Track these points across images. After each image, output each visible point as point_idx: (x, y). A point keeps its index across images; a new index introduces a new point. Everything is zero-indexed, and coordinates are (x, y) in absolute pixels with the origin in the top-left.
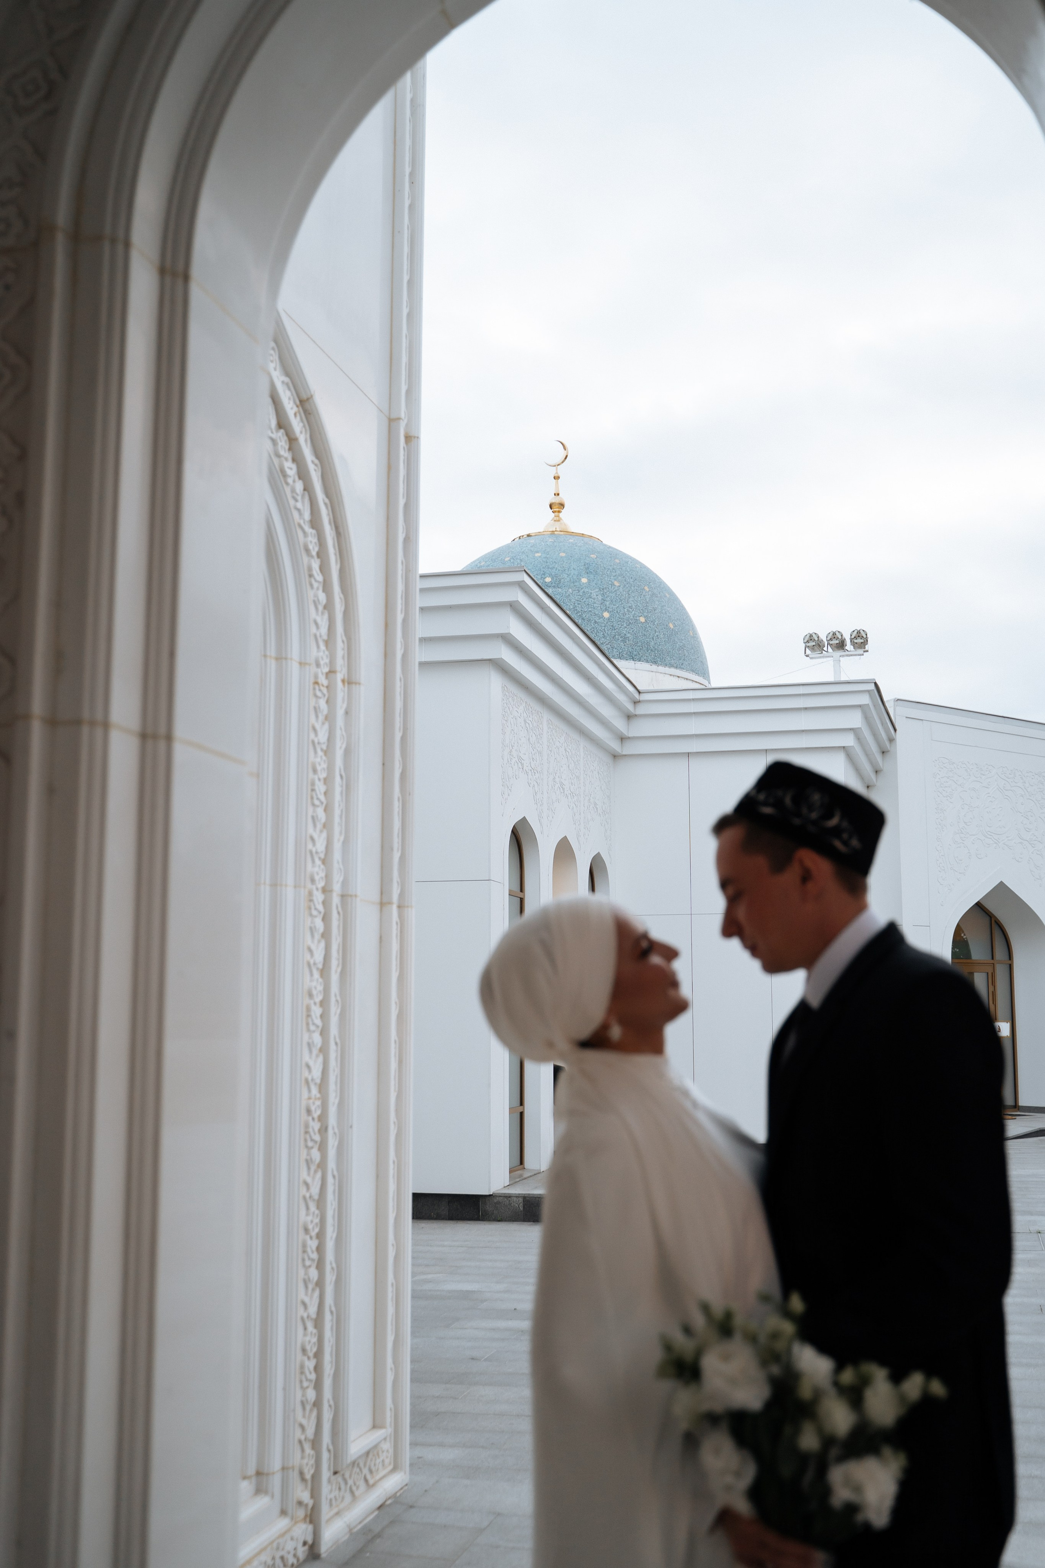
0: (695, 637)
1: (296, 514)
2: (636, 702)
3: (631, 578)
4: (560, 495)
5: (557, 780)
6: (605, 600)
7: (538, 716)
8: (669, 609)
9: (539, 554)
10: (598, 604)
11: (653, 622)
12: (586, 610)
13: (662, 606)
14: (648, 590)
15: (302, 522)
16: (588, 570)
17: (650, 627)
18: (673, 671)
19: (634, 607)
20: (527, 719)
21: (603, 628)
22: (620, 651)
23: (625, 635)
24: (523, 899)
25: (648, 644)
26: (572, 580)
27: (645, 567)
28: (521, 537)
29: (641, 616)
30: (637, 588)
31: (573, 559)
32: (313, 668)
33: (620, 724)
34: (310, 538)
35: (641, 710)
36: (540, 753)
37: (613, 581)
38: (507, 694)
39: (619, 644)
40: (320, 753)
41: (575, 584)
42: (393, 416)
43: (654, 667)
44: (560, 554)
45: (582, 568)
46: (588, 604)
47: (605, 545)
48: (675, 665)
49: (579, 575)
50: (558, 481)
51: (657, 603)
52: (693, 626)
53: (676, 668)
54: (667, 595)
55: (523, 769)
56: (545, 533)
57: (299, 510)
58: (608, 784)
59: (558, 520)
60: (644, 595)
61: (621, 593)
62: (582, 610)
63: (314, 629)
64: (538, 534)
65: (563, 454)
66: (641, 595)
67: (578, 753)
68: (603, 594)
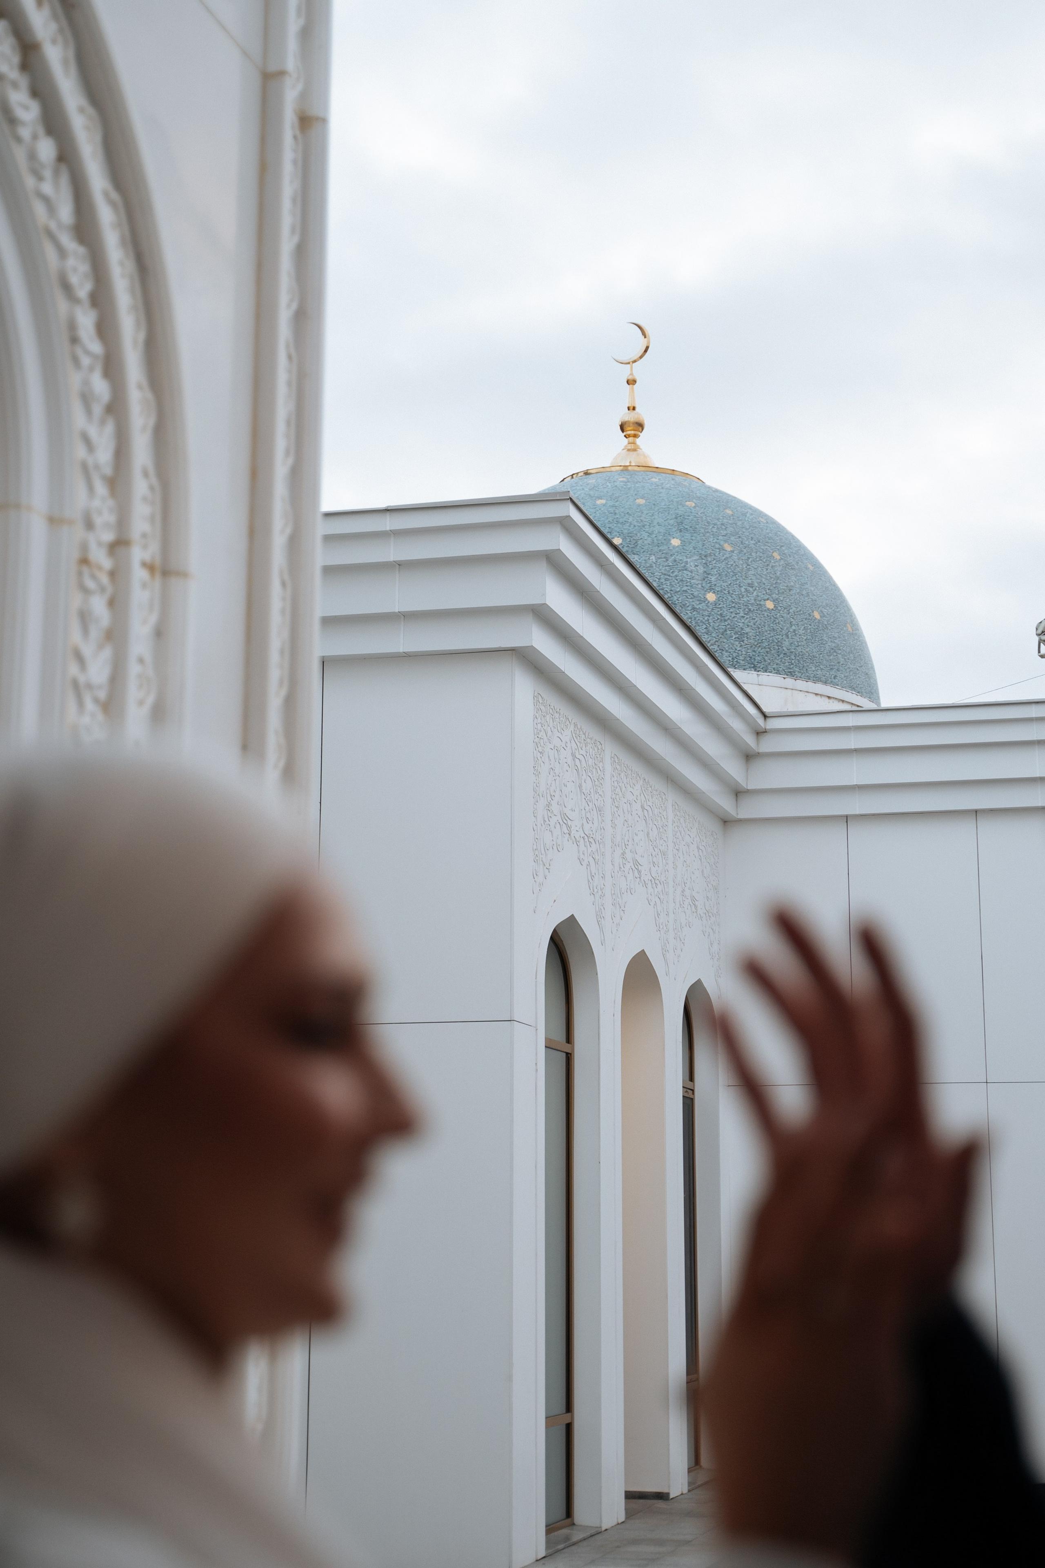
0: (856, 634)
1: (39, 210)
2: (759, 733)
3: (752, 538)
4: (637, 410)
5: (629, 855)
6: (709, 574)
7: (596, 749)
8: (812, 589)
9: (603, 501)
10: (698, 580)
11: (787, 608)
12: (678, 590)
13: (802, 584)
14: (778, 557)
15: (53, 225)
16: (682, 525)
17: (783, 617)
18: (820, 688)
19: (756, 584)
20: (577, 752)
21: (706, 618)
22: (735, 655)
23: (742, 629)
24: (571, 1054)
25: (779, 643)
26: (655, 541)
27: (774, 522)
28: (574, 476)
29: (768, 599)
30: (761, 555)
31: (657, 508)
32: (79, 532)
33: (733, 769)
34: (71, 262)
35: (768, 745)
36: (600, 811)
37: (722, 543)
38: (542, 708)
39: (733, 644)
40: (90, 705)
41: (660, 548)
42: (272, 68)
43: (789, 682)
44: (637, 501)
45: (671, 522)
46: (682, 580)
47: (709, 487)
48: (823, 679)
49: (668, 534)
50: (633, 389)
51: (793, 578)
52: (851, 616)
53: (825, 683)
54: (810, 566)
55: (570, 835)
56: (613, 469)
57: (46, 200)
58: (714, 867)
59: (633, 449)
60: (772, 567)
61: (734, 562)
62: (673, 589)
63: (81, 452)
64: (602, 471)
65: (641, 343)
66: (768, 565)
67: (664, 813)
68: (706, 564)
